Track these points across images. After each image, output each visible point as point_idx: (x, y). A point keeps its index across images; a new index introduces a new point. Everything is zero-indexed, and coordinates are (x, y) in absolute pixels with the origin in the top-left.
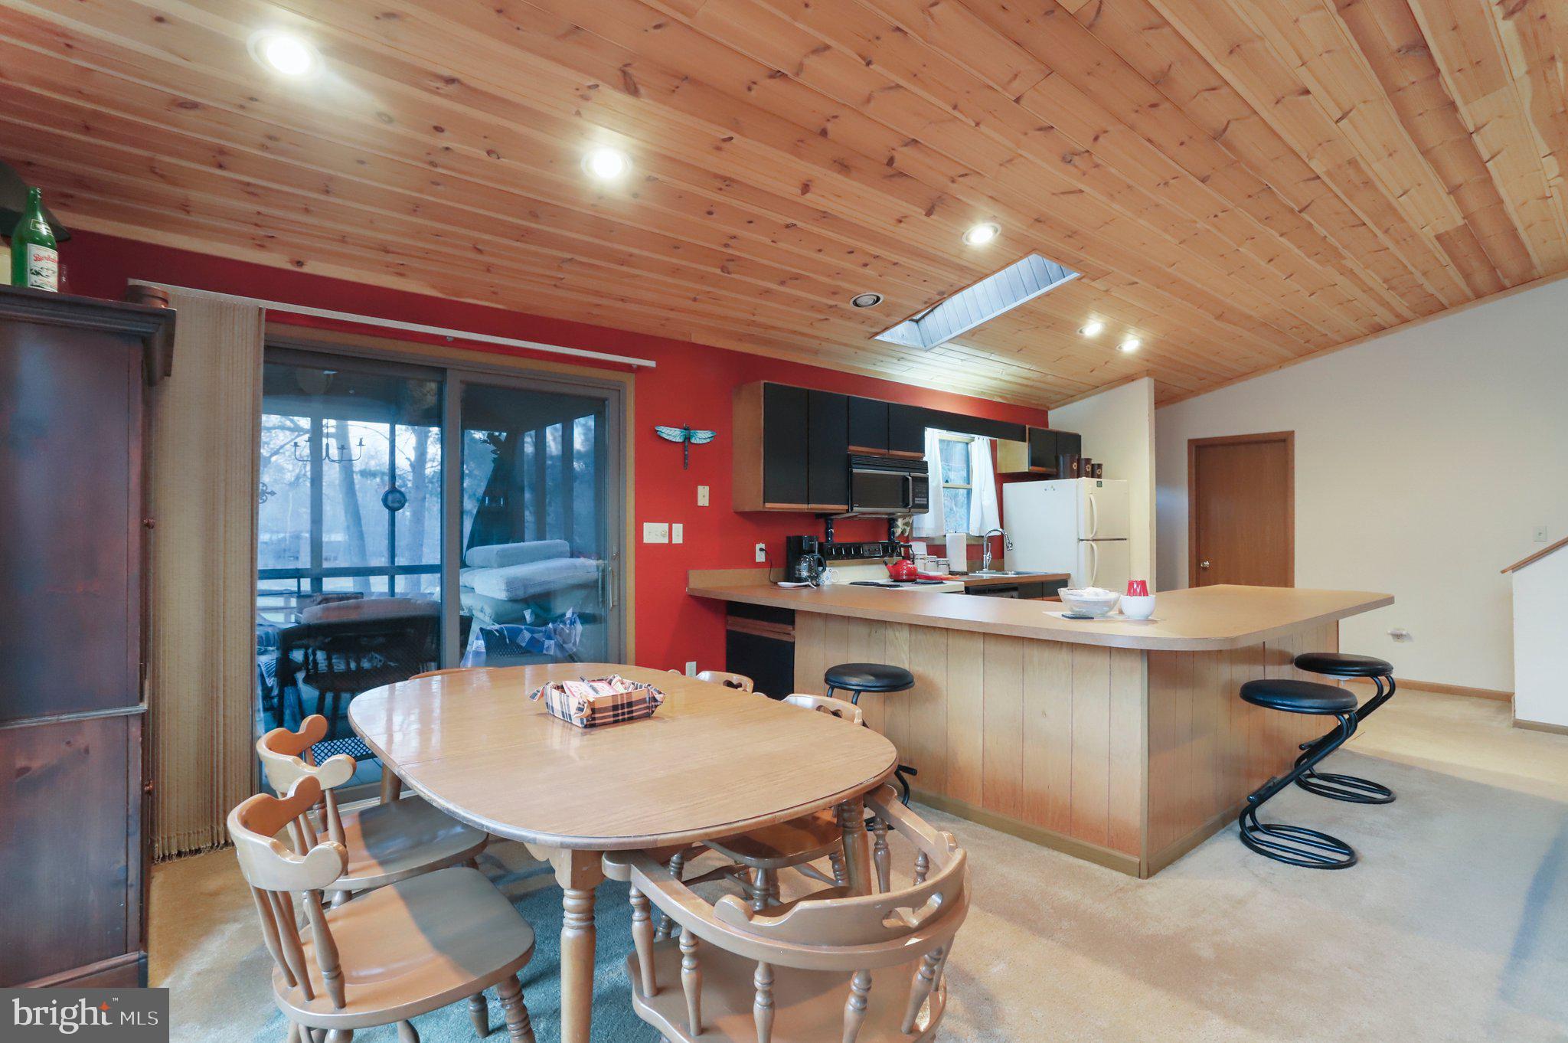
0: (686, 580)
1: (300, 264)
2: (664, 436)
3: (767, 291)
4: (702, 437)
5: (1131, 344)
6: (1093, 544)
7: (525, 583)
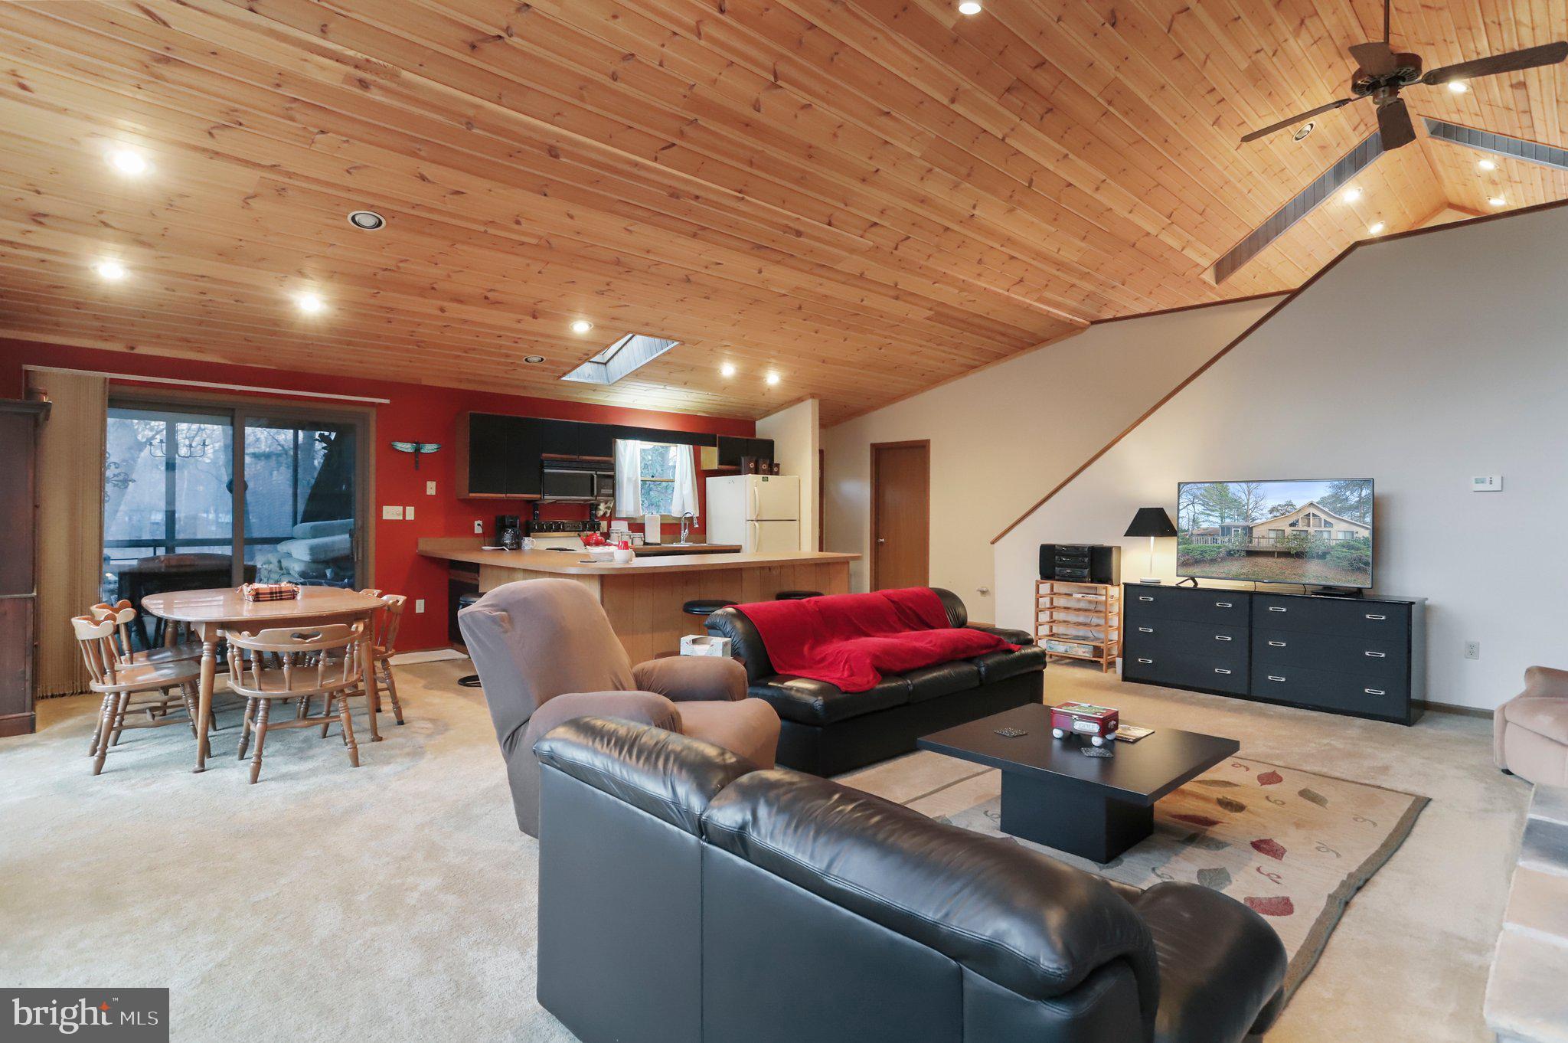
0: (417, 544)
1: (132, 348)
2: (398, 448)
3: (459, 356)
4: (429, 448)
5: (773, 378)
6: (757, 524)
7: (325, 548)
